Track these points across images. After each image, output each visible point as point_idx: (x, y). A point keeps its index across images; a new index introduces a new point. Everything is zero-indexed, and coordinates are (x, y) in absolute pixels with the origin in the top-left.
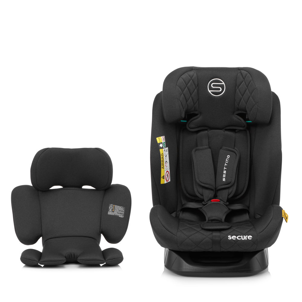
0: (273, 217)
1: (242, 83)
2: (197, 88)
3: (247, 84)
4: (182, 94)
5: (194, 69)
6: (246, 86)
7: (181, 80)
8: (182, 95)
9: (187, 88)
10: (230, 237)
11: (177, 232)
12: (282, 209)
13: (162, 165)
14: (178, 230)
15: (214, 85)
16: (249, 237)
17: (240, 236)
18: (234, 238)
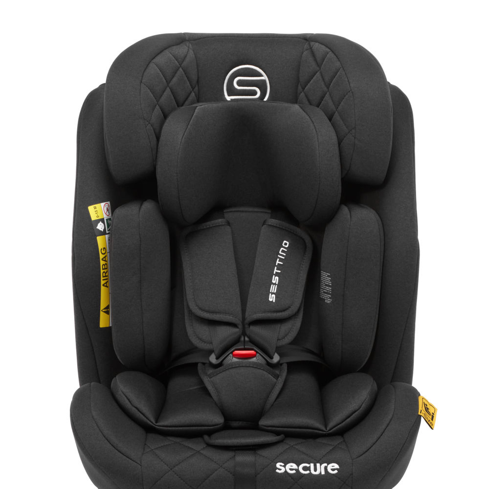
0: (393, 415)
1: (314, 78)
2: (196, 88)
3: (327, 79)
4: (157, 107)
5: (189, 40)
6: (323, 86)
7: (153, 69)
8: (156, 109)
9: (168, 89)
10: (280, 468)
11: (143, 454)
12: (419, 395)
13: (102, 278)
14: (144, 449)
15: (240, 83)
16: (330, 467)
17: (308, 465)
18: (291, 469)
